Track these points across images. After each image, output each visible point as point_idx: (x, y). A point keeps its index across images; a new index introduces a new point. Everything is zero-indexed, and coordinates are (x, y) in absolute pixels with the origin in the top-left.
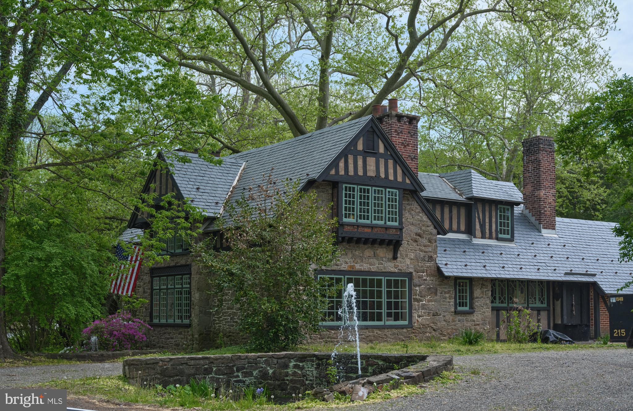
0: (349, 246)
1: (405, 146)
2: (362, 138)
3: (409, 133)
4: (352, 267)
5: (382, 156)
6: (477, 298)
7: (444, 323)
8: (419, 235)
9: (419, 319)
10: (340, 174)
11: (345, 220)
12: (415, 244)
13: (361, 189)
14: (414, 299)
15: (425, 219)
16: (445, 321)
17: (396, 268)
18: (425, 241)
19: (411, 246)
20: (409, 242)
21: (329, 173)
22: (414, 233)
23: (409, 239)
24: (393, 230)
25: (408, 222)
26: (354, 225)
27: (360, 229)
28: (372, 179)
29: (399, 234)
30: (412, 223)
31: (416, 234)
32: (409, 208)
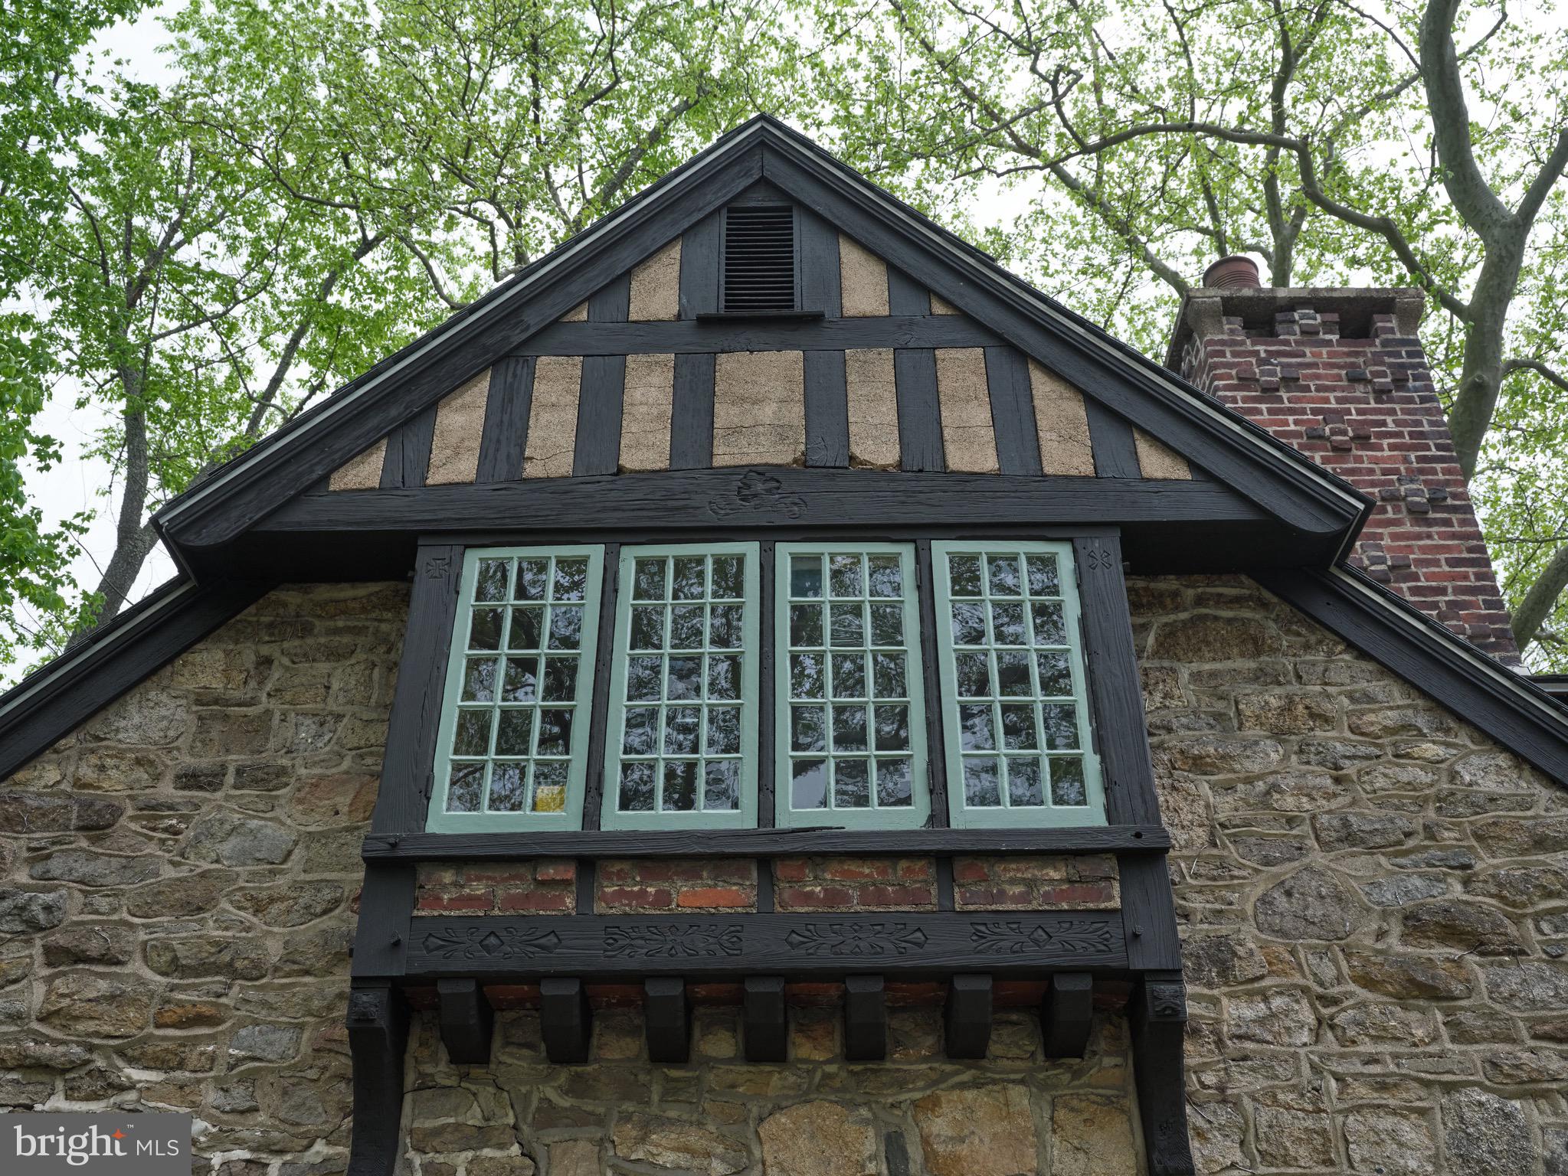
2: (674, 256)
5: (869, 332)
10: (438, 475)
11: (448, 821)
13: (649, 570)
19: (1367, 1047)
20: (1334, 1001)
21: (325, 478)
22: (1385, 915)
23: (1328, 972)
24: (1032, 871)
25: (1291, 821)
26: (533, 860)
27: (621, 894)
28: (760, 487)
29: (1116, 903)
30: (1346, 823)
31: (1415, 924)
32: (1274, 702)
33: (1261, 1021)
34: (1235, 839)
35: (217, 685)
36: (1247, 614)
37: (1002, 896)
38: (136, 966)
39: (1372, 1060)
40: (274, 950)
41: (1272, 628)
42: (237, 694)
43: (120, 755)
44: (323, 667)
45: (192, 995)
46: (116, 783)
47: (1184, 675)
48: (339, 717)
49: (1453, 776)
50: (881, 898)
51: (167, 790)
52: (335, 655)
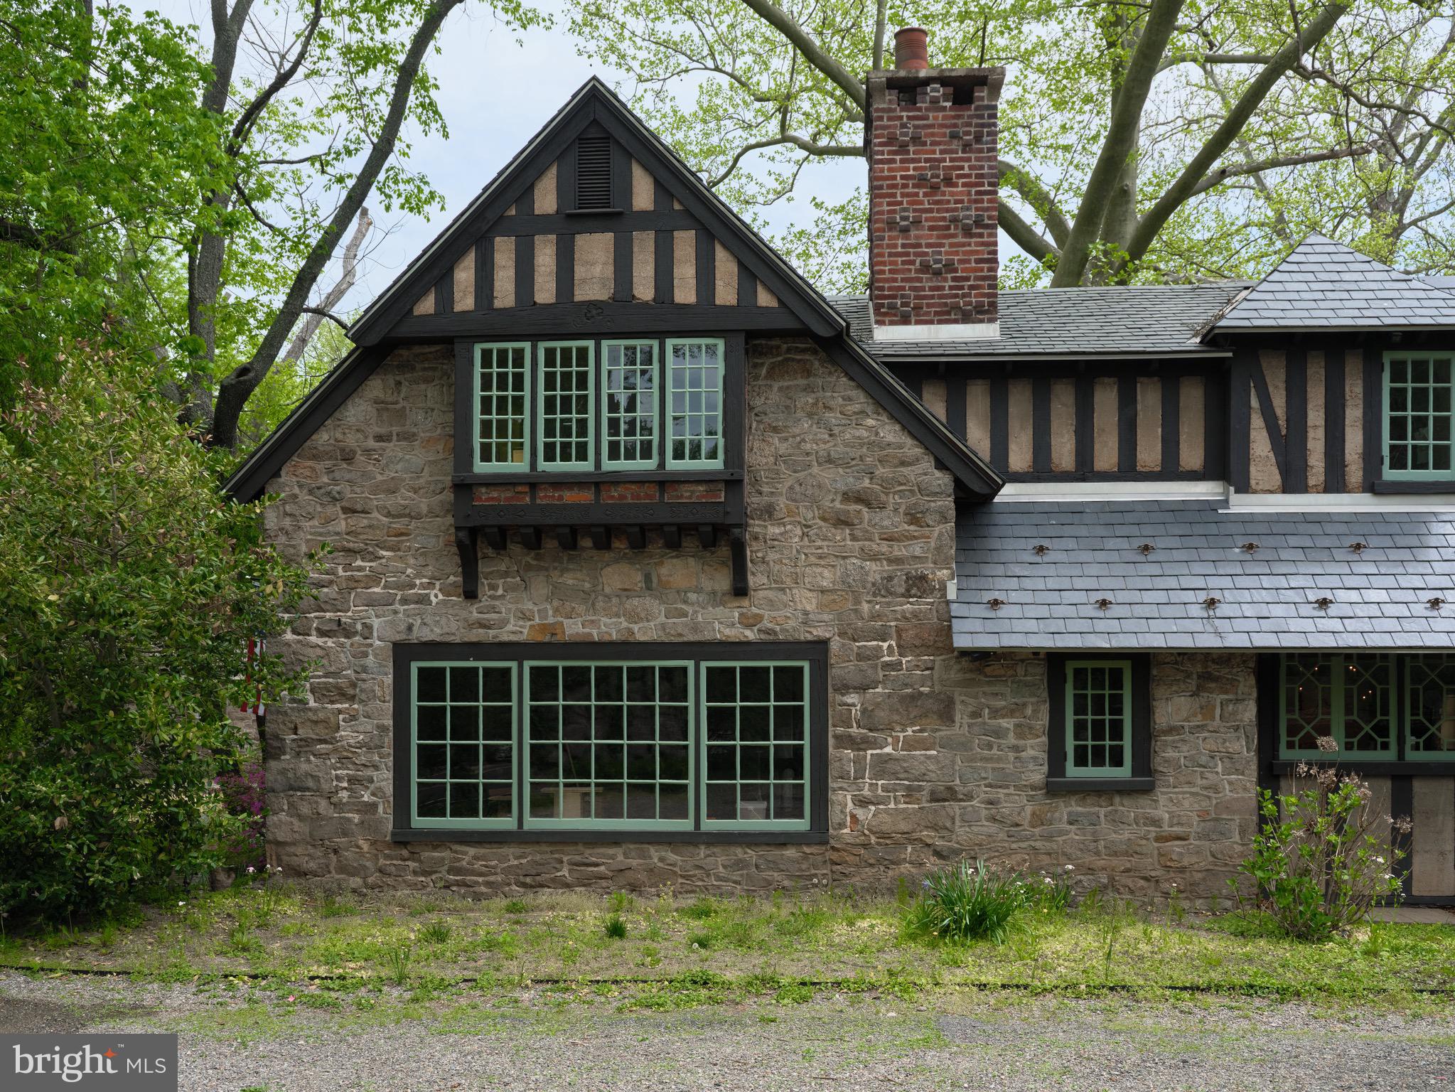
0: (538, 557)
1: (935, 188)
2: (553, 171)
3: (954, 136)
4: (552, 629)
5: (644, 221)
6: (1171, 730)
7: (993, 828)
8: (860, 498)
9: (860, 813)
10: (458, 308)
11: (481, 467)
12: (841, 535)
13: (550, 353)
14: (836, 737)
15: (890, 438)
16: (993, 819)
17: (749, 626)
18: (890, 520)
19: (819, 543)
20: (809, 527)
21: (411, 310)
22: (836, 493)
23: (810, 515)
24: (693, 487)
25: (807, 454)
26: (514, 484)
27: (546, 496)
28: (594, 312)
29: (722, 499)
30: (829, 455)
31: (847, 497)
32: (810, 401)
33: (781, 534)
34: (784, 462)
35: (382, 396)
36: (807, 357)
37: (682, 496)
38: (375, 514)
39: (820, 548)
40: (424, 509)
41: (817, 364)
42: (390, 399)
43: (350, 428)
44: (423, 387)
45: (398, 525)
46: (351, 440)
47: (776, 389)
48: (433, 410)
49: (877, 434)
50: (638, 497)
51: (371, 443)
52: (427, 381)
